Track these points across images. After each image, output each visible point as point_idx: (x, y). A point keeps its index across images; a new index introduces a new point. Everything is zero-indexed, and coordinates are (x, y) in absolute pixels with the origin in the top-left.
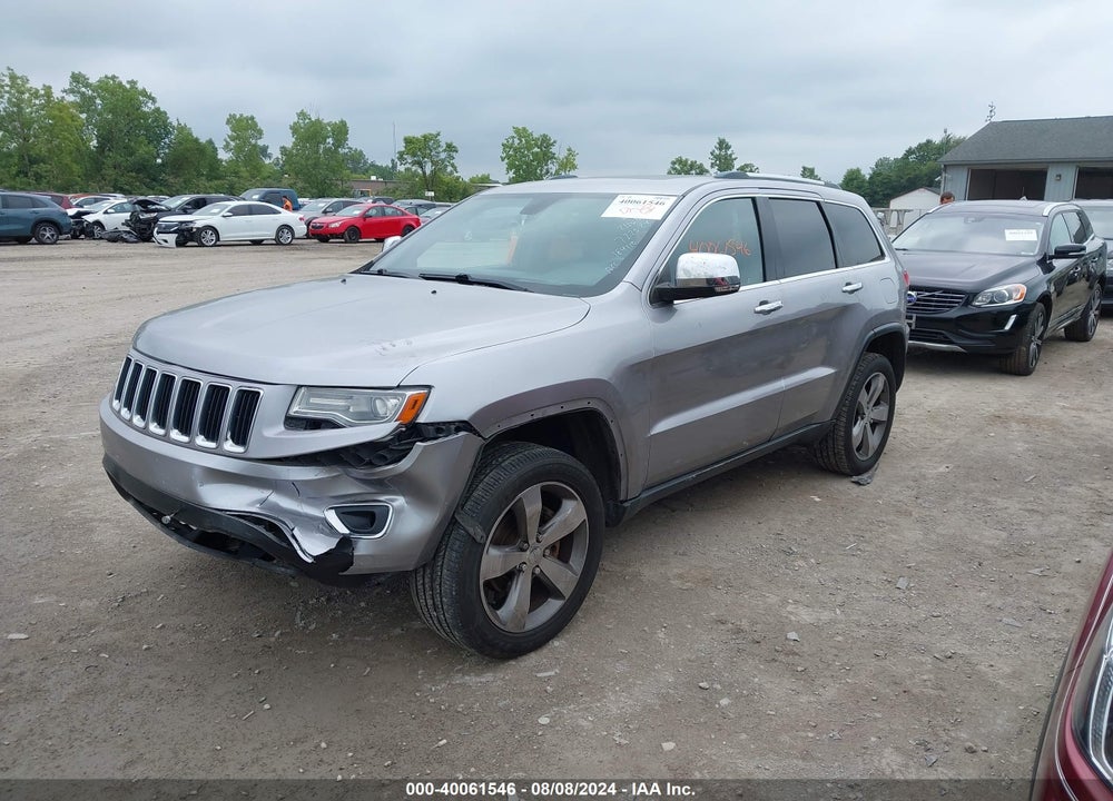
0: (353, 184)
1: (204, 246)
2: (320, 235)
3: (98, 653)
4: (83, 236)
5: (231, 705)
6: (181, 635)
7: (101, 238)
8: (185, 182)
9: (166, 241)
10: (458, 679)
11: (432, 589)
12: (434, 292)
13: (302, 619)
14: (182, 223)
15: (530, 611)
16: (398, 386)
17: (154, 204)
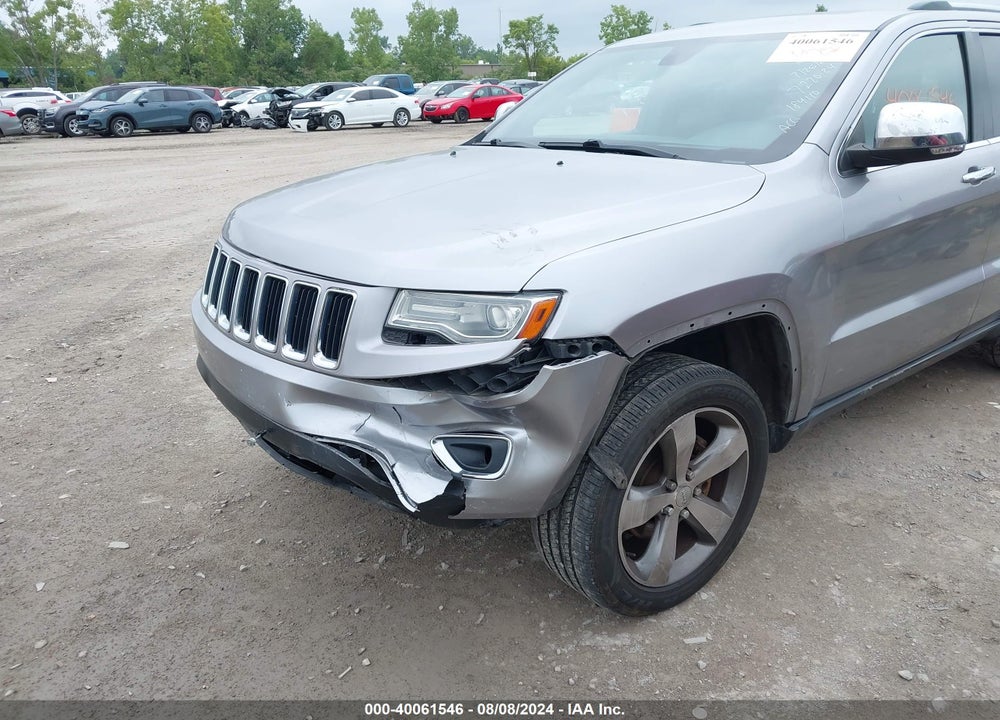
0: (462, 68)
1: (331, 129)
2: (434, 116)
3: (195, 570)
4: (232, 125)
5: (327, 656)
6: (280, 554)
7: (247, 126)
8: (317, 73)
9: (299, 127)
10: (589, 639)
11: (559, 537)
12: (560, 163)
13: (410, 540)
14: (312, 109)
15: (678, 555)
16: (522, 291)
17: (289, 93)
